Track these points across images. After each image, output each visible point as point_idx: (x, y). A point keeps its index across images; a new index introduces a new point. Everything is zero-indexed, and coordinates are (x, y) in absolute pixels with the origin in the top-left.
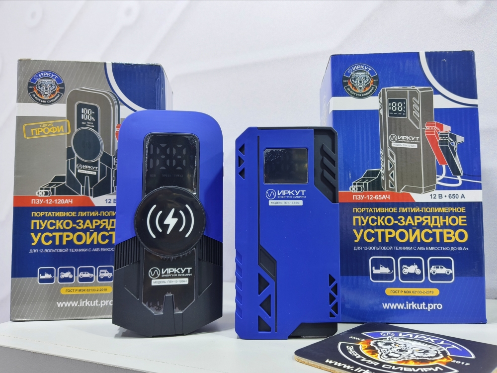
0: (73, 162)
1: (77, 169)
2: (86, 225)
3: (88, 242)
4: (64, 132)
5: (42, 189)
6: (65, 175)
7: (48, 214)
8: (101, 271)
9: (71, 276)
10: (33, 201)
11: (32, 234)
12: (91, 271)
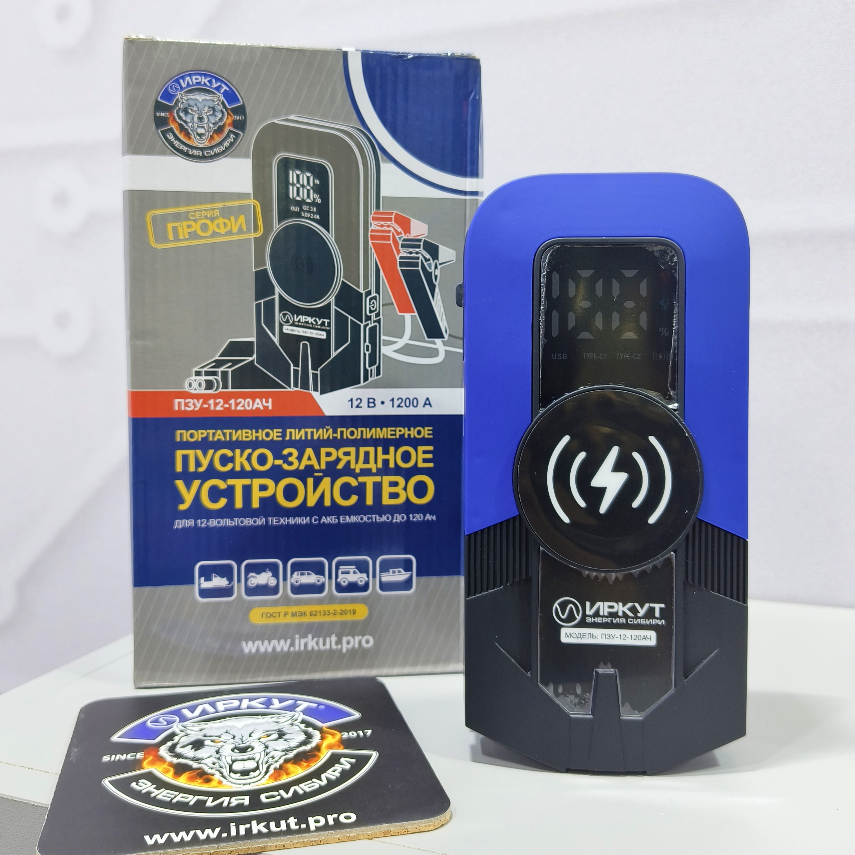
0: (270, 306)
1: (281, 326)
2: (305, 462)
3: (311, 502)
4: (249, 231)
5: (198, 374)
6: (253, 339)
7: (214, 434)
8: (342, 568)
9: (272, 582)
10: (179, 403)
11: (180, 484)
12: (318, 569)
